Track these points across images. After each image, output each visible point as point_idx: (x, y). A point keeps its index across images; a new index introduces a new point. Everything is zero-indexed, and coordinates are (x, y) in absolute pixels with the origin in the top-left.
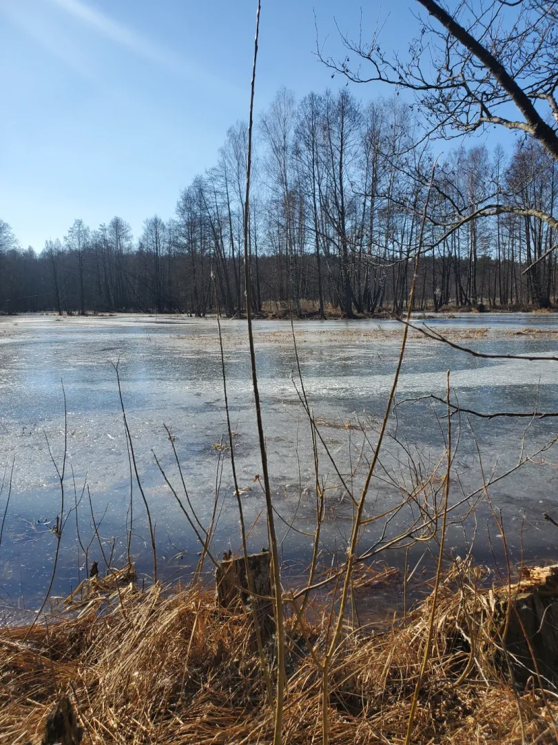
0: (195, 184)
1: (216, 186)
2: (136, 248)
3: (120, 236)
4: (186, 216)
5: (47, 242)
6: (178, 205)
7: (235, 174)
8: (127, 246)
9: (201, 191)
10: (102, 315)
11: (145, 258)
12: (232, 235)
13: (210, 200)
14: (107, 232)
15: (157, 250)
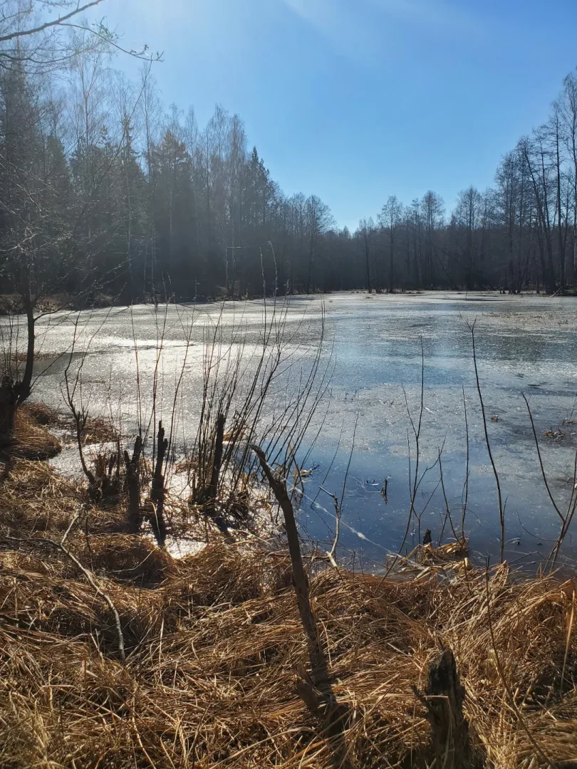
0: (520, 147)
1: (544, 146)
2: (448, 222)
3: (432, 210)
4: (505, 183)
5: (361, 222)
6: (498, 171)
7: (569, 130)
8: (439, 221)
9: (525, 153)
10: (410, 293)
11: (458, 232)
12: (559, 199)
13: (536, 163)
14: (420, 207)
15: (470, 222)
